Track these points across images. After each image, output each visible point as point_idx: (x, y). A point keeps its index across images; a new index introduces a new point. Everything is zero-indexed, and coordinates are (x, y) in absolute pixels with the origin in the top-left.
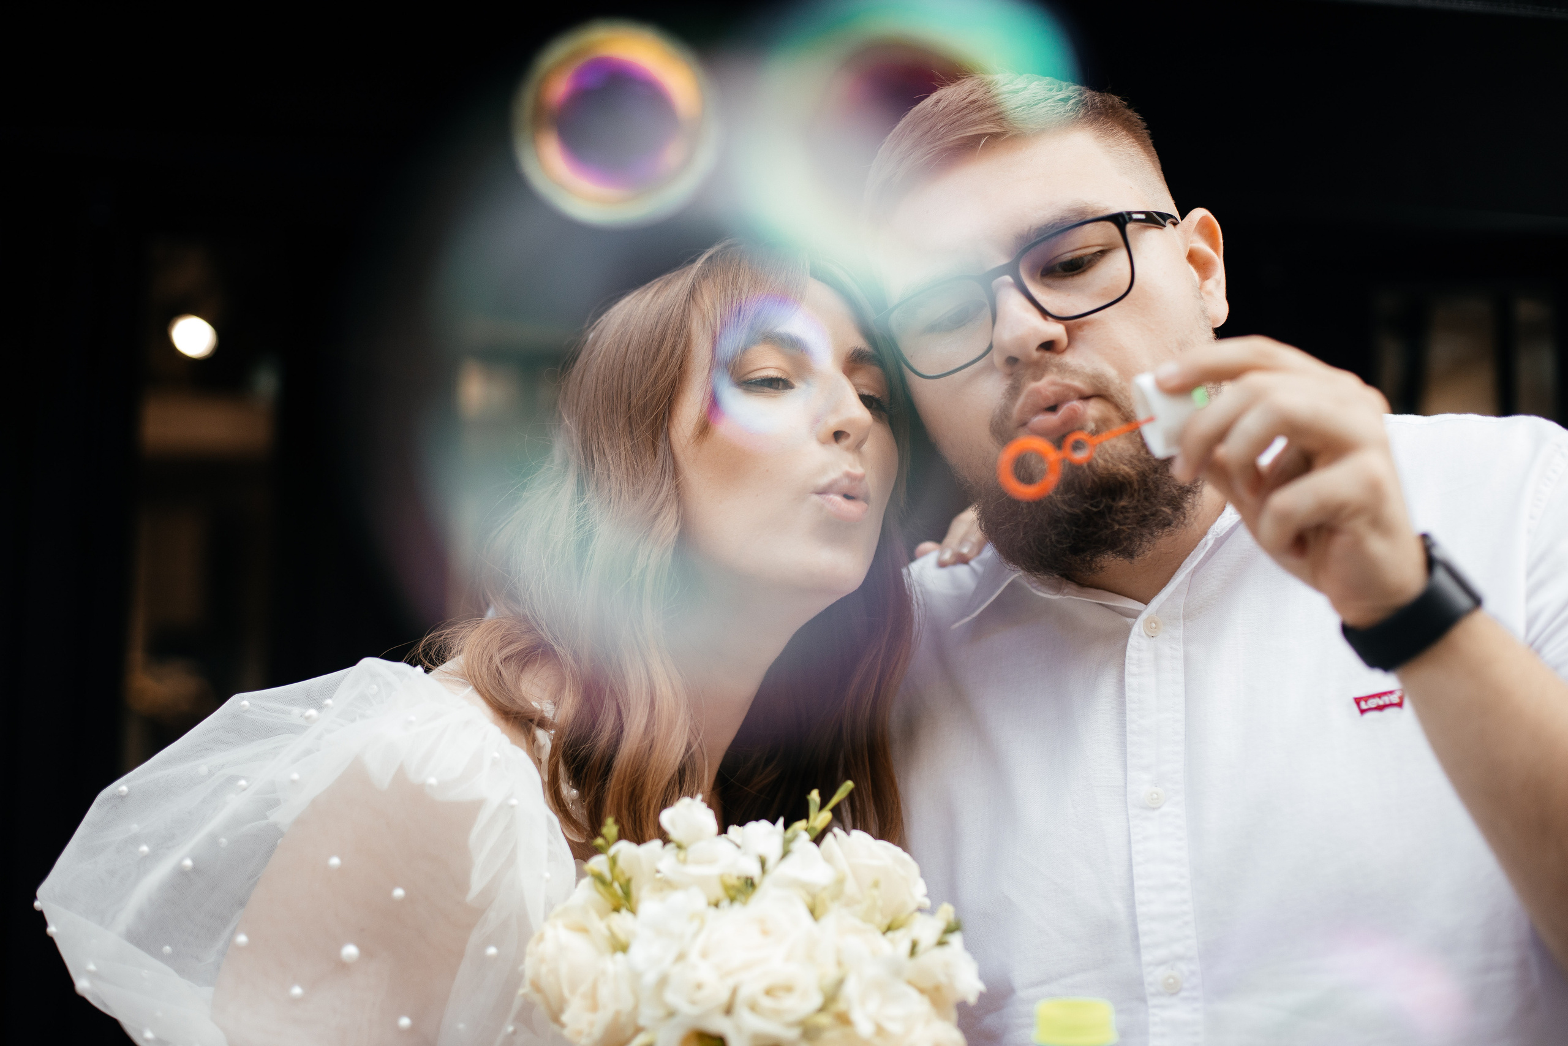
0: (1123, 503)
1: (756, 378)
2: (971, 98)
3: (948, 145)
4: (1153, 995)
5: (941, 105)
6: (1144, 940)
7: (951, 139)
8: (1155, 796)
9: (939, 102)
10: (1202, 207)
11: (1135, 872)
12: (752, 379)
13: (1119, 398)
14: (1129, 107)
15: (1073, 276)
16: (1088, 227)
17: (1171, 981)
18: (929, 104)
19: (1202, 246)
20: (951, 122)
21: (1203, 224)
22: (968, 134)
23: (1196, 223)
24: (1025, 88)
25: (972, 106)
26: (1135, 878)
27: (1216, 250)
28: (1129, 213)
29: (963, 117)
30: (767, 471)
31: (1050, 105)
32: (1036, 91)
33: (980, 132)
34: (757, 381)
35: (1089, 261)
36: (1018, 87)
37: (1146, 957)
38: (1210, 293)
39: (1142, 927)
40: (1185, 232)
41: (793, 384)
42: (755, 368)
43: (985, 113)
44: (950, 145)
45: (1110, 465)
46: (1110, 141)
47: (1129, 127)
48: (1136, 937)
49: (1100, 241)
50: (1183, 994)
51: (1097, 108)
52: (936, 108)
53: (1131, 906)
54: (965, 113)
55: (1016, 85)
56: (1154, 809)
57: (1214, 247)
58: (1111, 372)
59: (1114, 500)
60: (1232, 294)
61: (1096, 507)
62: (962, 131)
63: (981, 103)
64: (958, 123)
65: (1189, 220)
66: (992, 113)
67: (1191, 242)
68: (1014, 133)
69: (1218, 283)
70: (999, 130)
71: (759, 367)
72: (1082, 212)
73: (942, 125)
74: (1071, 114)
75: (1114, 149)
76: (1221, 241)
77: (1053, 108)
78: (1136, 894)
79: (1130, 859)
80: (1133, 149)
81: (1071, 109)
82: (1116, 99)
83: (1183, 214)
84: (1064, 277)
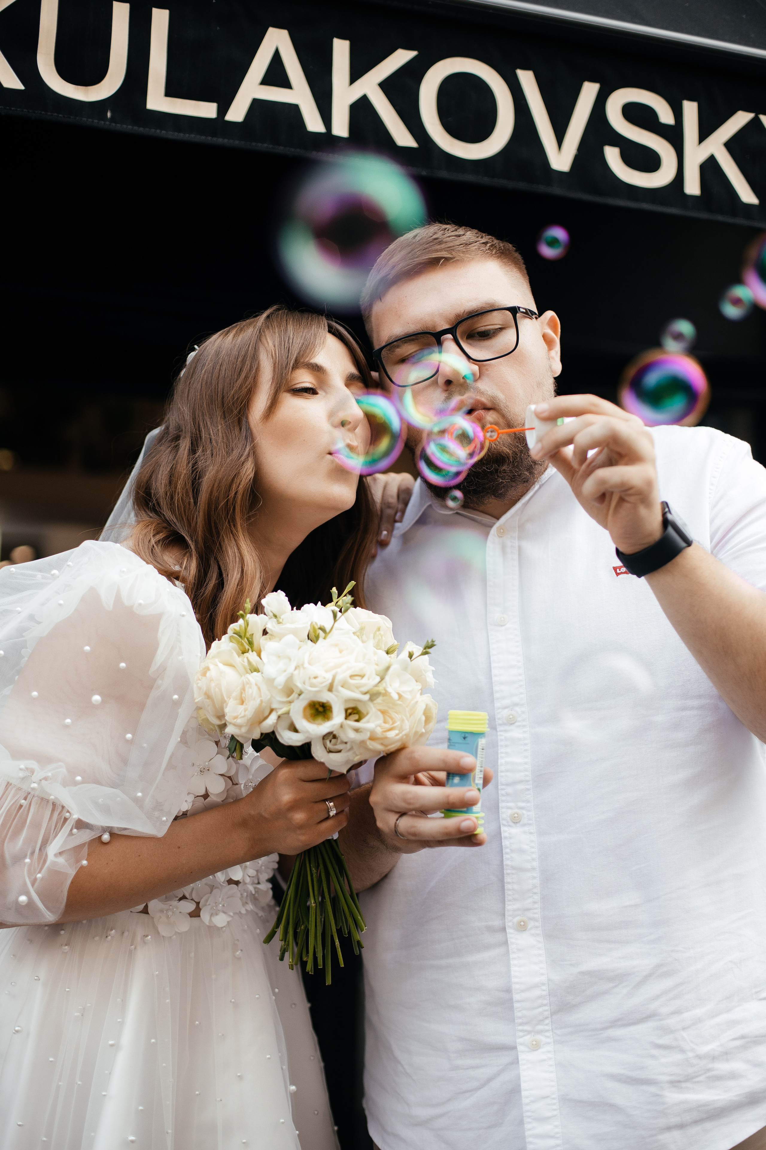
0: (504, 468)
1: (300, 388)
2: (435, 237)
3: (421, 261)
4: (500, 725)
5: (418, 238)
6: (496, 695)
7: (424, 258)
8: (503, 619)
9: (416, 237)
10: (552, 310)
11: (491, 659)
12: (296, 388)
13: (505, 411)
14: (516, 251)
15: (484, 340)
16: (495, 313)
17: (511, 717)
18: (410, 237)
19: (550, 332)
20: (424, 249)
21: (552, 319)
22: (433, 256)
23: (548, 319)
24: (464, 234)
25: (435, 241)
26: (492, 663)
27: (556, 334)
28: (519, 308)
29: (430, 246)
30: (304, 440)
31: (478, 245)
32: (470, 237)
33: (442, 256)
34: (300, 389)
35: (494, 333)
36: (460, 233)
37: (497, 704)
38: (553, 358)
39: (496, 688)
40: (542, 323)
41: (317, 392)
42: (298, 382)
43: (443, 246)
44: (423, 261)
45: (499, 447)
46: (507, 268)
47: (515, 263)
48: (492, 694)
49: (500, 323)
50: (517, 724)
51: (501, 249)
52: (414, 240)
53: (490, 677)
54: (431, 244)
55: (459, 232)
56: (502, 626)
57: (555, 333)
58: (501, 396)
59: (499, 466)
60: (563, 359)
61: (489, 469)
62: (430, 254)
63: (440, 240)
64: (427, 250)
65: (545, 317)
66: (447, 246)
67: (545, 329)
68: (458, 258)
69: (557, 353)
70: (450, 256)
71: (300, 381)
72: (492, 305)
73: (418, 250)
74: (489, 251)
75: (509, 273)
76: (559, 330)
77: (479, 247)
78: (493, 671)
79: (489, 653)
80: (518, 274)
81: (489, 249)
82: (510, 245)
83: (541, 313)
84: (479, 340)
